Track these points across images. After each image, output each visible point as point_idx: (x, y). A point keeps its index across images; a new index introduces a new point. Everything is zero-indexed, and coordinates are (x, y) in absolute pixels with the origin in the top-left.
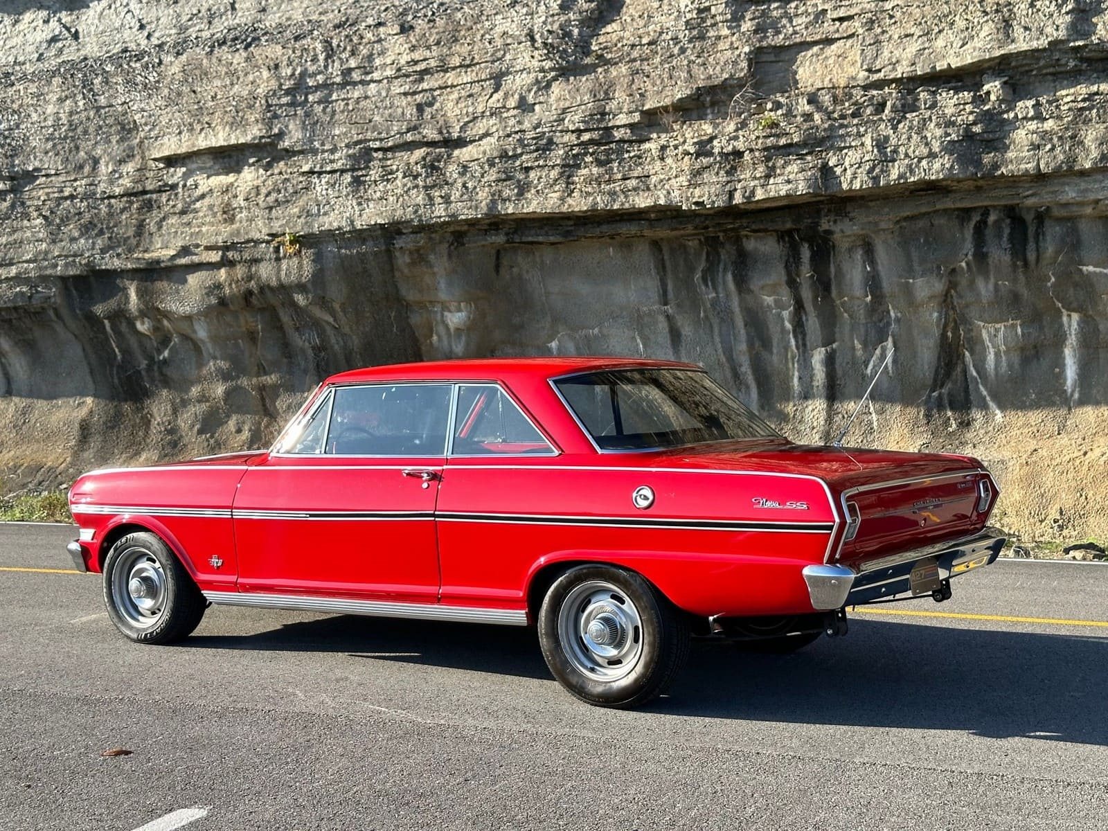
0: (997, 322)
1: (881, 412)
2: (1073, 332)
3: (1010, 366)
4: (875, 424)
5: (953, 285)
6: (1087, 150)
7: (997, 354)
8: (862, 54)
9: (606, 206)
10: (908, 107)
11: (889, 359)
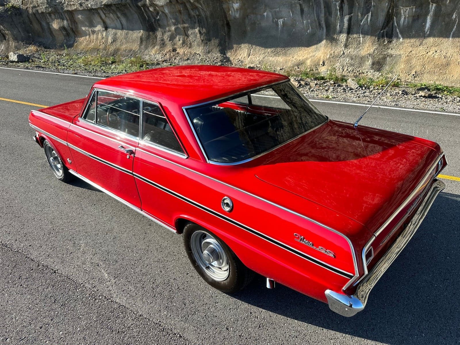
0: (407, 7)
2: (432, 11)
3: (408, 22)
4: (361, 41)
7: (405, 18)
11: (369, 20)
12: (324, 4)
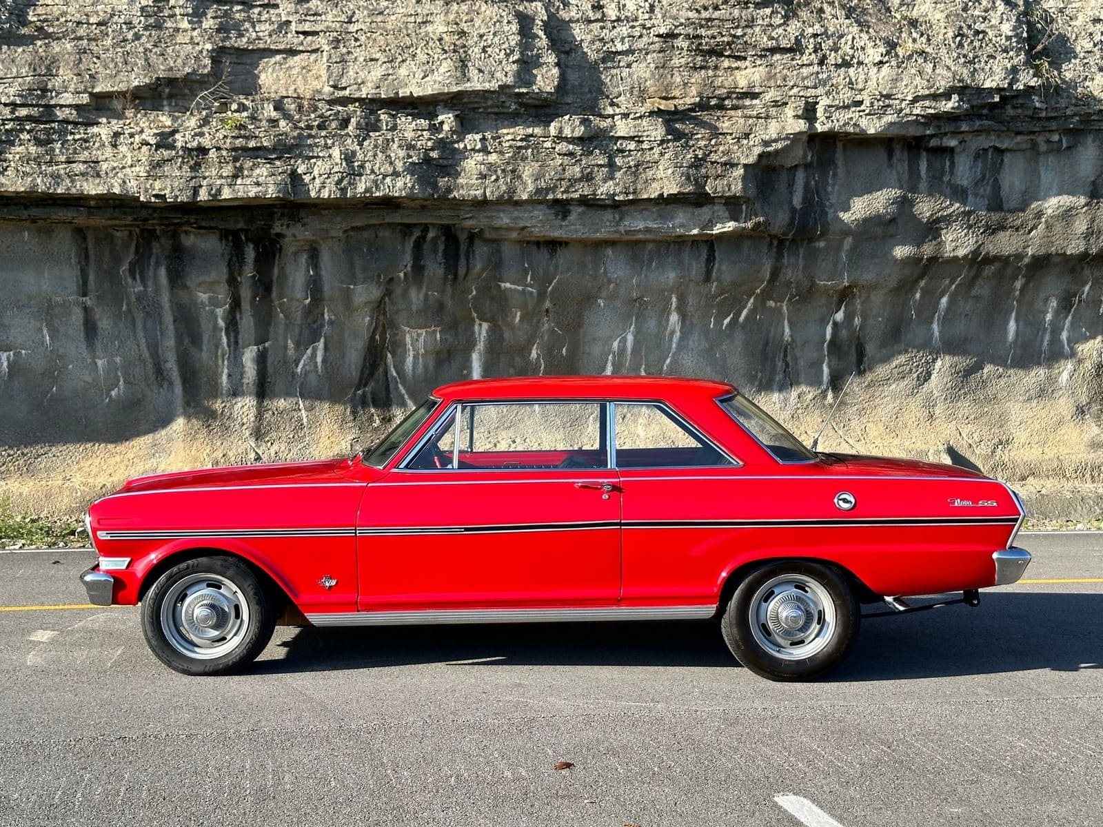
0: (420, 328)
1: (310, 409)
2: (482, 339)
3: (426, 367)
4: (305, 420)
5: (388, 293)
6: (525, 184)
7: (416, 357)
8: (328, 70)
10: (370, 126)
11: (319, 359)
12: (173, 312)
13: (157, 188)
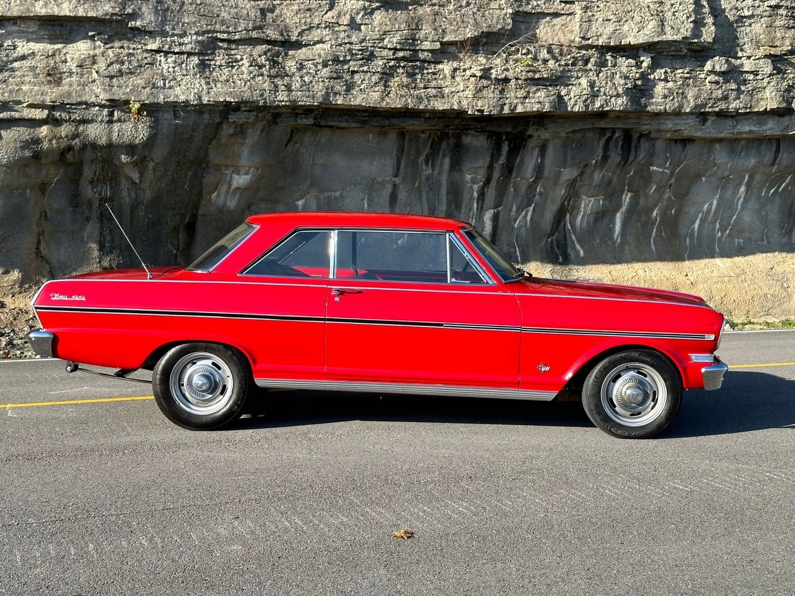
0: (592, 197)
1: (522, 251)
2: (626, 204)
3: (588, 223)
4: (520, 258)
5: (582, 174)
6: (688, 102)
7: (583, 216)
8: (580, 26)
9: (415, 106)
10: (602, 64)
11: (529, 218)
12: (447, 187)
13: (479, 105)
